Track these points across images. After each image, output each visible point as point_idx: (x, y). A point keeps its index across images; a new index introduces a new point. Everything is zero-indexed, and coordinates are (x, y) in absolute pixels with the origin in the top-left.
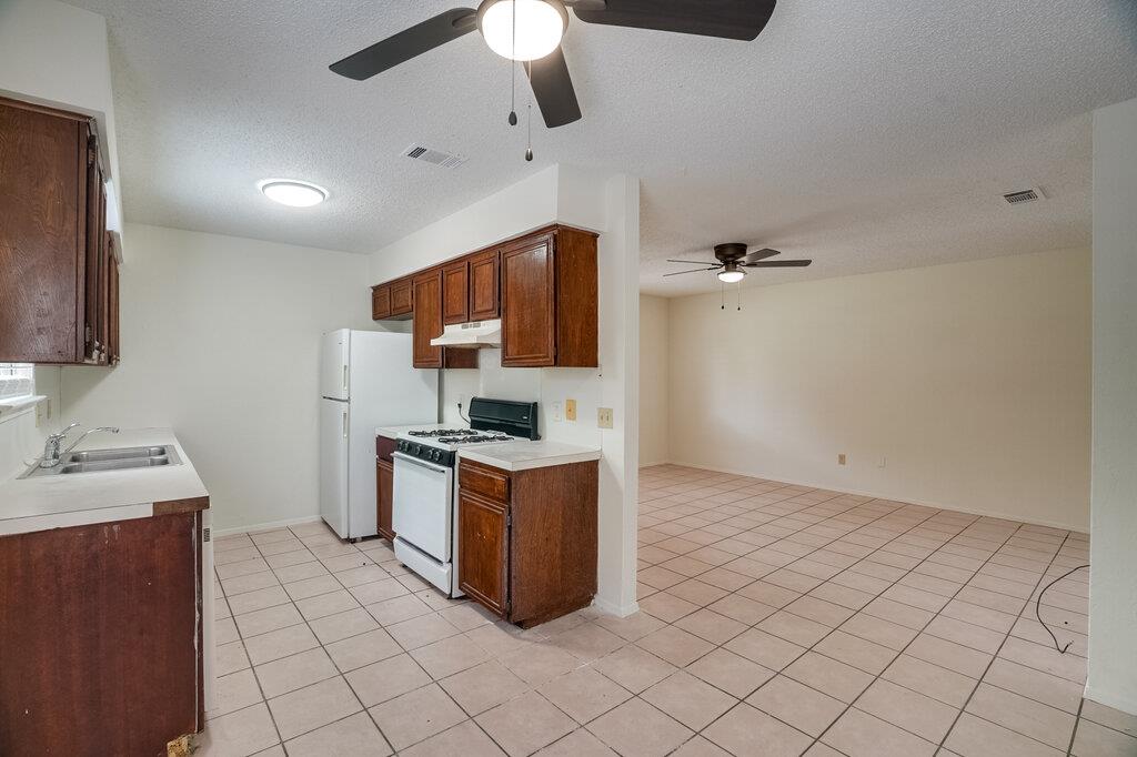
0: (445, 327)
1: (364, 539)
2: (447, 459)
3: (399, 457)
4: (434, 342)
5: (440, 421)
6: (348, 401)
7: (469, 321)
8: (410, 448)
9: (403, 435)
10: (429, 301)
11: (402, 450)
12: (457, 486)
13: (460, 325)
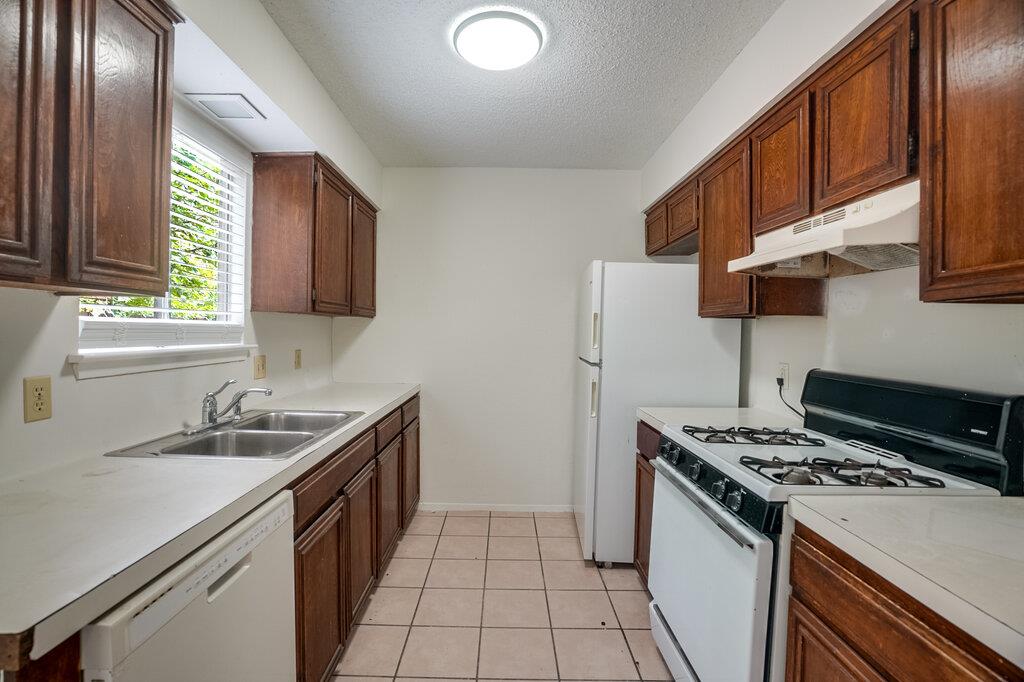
0: (758, 241)
1: (616, 565)
2: (765, 517)
3: (664, 472)
4: (734, 266)
5: (743, 402)
6: (599, 365)
7: (812, 213)
8: (683, 460)
9: (673, 433)
10: (727, 202)
11: (669, 459)
12: (784, 588)
13: (791, 228)
